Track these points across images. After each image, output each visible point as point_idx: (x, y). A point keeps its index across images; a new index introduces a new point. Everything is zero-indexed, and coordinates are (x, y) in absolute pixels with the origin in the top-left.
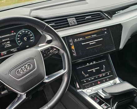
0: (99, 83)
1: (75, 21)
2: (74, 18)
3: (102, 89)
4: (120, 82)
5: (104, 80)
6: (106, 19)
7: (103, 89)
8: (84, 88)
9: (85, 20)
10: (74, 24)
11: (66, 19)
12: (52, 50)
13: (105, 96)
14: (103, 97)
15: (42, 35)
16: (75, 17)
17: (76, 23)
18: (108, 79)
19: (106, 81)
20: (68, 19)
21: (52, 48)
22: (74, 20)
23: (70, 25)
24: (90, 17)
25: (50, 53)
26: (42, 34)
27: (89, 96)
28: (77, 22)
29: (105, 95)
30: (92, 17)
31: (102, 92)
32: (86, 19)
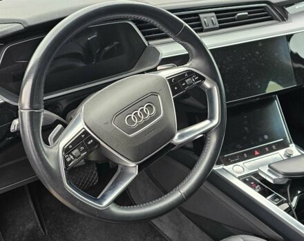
0: (257, 153)
1: (215, 20)
2: (214, 14)
3: (269, 166)
4: (300, 154)
5: (267, 149)
6: (277, 20)
7: (272, 165)
8: (227, 163)
9: (234, 20)
10: (212, 26)
11: (197, 15)
12: (189, 79)
13: (274, 180)
14: (272, 182)
15: (146, 46)
16: (216, 12)
17: (218, 25)
18: (274, 147)
19: (271, 150)
20: (201, 16)
21: (190, 73)
22: (213, 18)
23: (205, 27)
24: (247, 13)
25: (186, 85)
26: (147, 44)
27: (239, 178)
28: (219, 22)
29: (274, 177)
30: (249, 13)
31: (269, 170)
32: (236, 17)
